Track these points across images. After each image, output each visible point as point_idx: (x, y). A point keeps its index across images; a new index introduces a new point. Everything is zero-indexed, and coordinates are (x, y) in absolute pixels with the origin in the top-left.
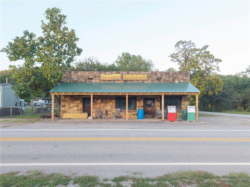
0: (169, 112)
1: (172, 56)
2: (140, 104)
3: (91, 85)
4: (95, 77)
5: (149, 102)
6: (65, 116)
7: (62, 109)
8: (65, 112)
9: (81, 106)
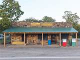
0: (63, 42)
1: (63, 17)
2: (49, 37)
3: (26, 28)
4: (28, 24)
5: (54, 36)
6: (13, 43)
7: (12, 40)
8: (13, 41)
9: (21, 38)
